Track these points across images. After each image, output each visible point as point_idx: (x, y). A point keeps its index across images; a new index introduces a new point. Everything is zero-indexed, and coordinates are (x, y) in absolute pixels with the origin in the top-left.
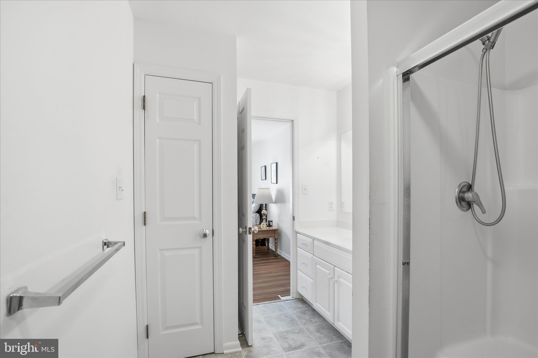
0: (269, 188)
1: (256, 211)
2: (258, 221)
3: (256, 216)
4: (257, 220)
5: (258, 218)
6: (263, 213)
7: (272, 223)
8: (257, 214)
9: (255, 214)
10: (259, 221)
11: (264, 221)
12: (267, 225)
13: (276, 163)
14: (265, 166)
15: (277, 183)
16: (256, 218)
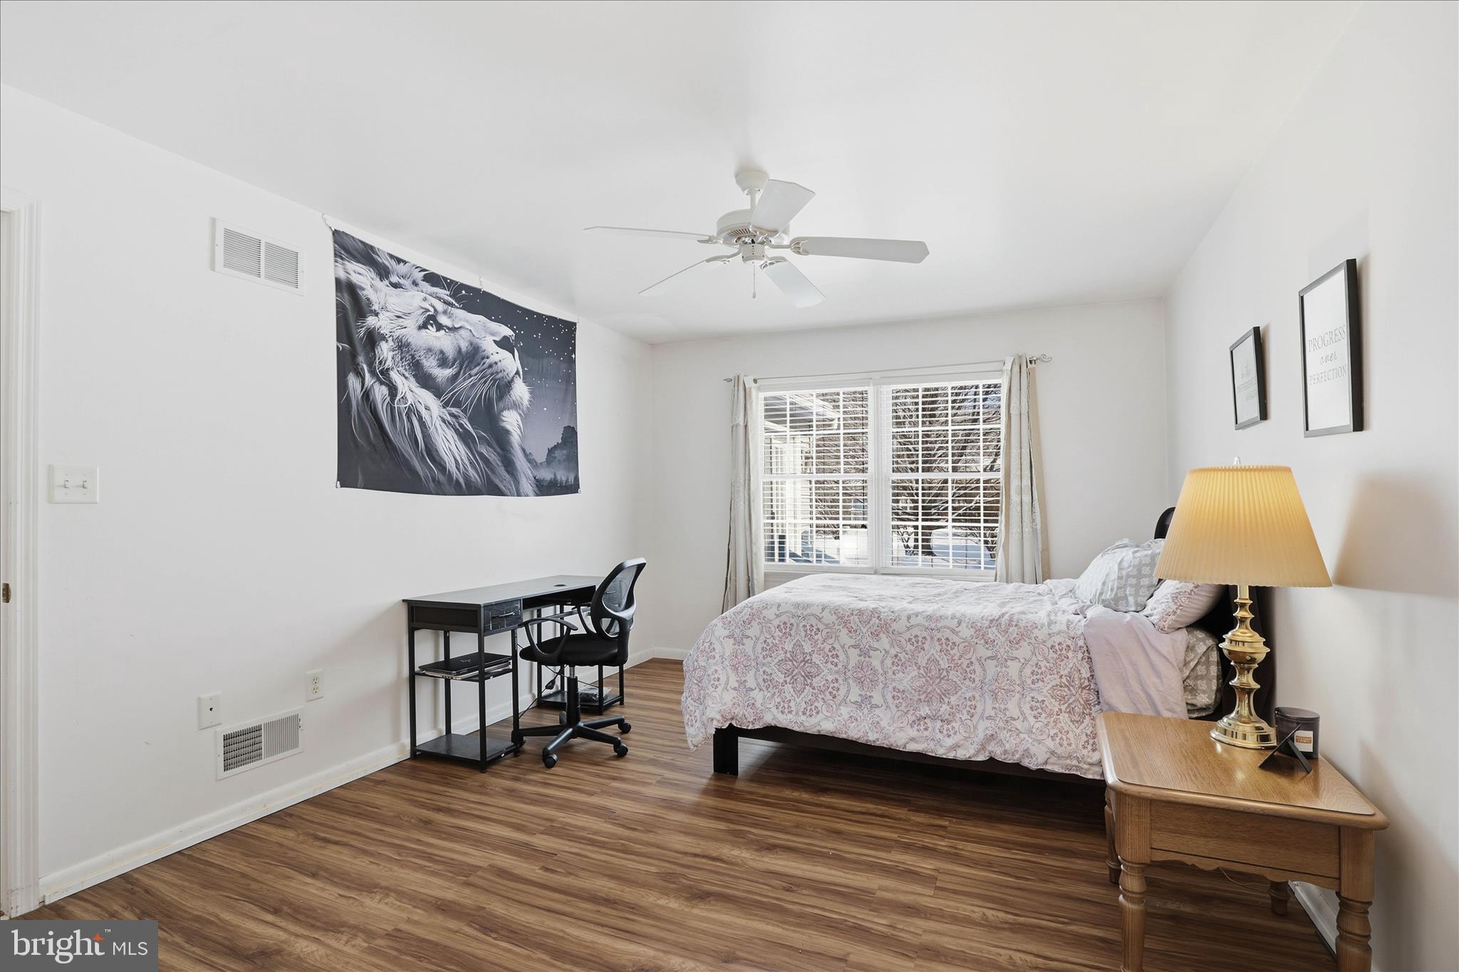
0: (1288, 470)
1: (1191, 620)
2: (1202, 685)
3: (1189, 648)
4: (1202, 677)
5: (1208, 663)
6: (1230, 652)
7: (1310, 734)
8: (1200, 635)
9: (1183, 636)
10: (1214, 688)
11: (1244, 707)
12: (1264, 738)
13: (1352, 267)
14: (1257, 331)
15: (1359, 423)
16: (1192, 664)
